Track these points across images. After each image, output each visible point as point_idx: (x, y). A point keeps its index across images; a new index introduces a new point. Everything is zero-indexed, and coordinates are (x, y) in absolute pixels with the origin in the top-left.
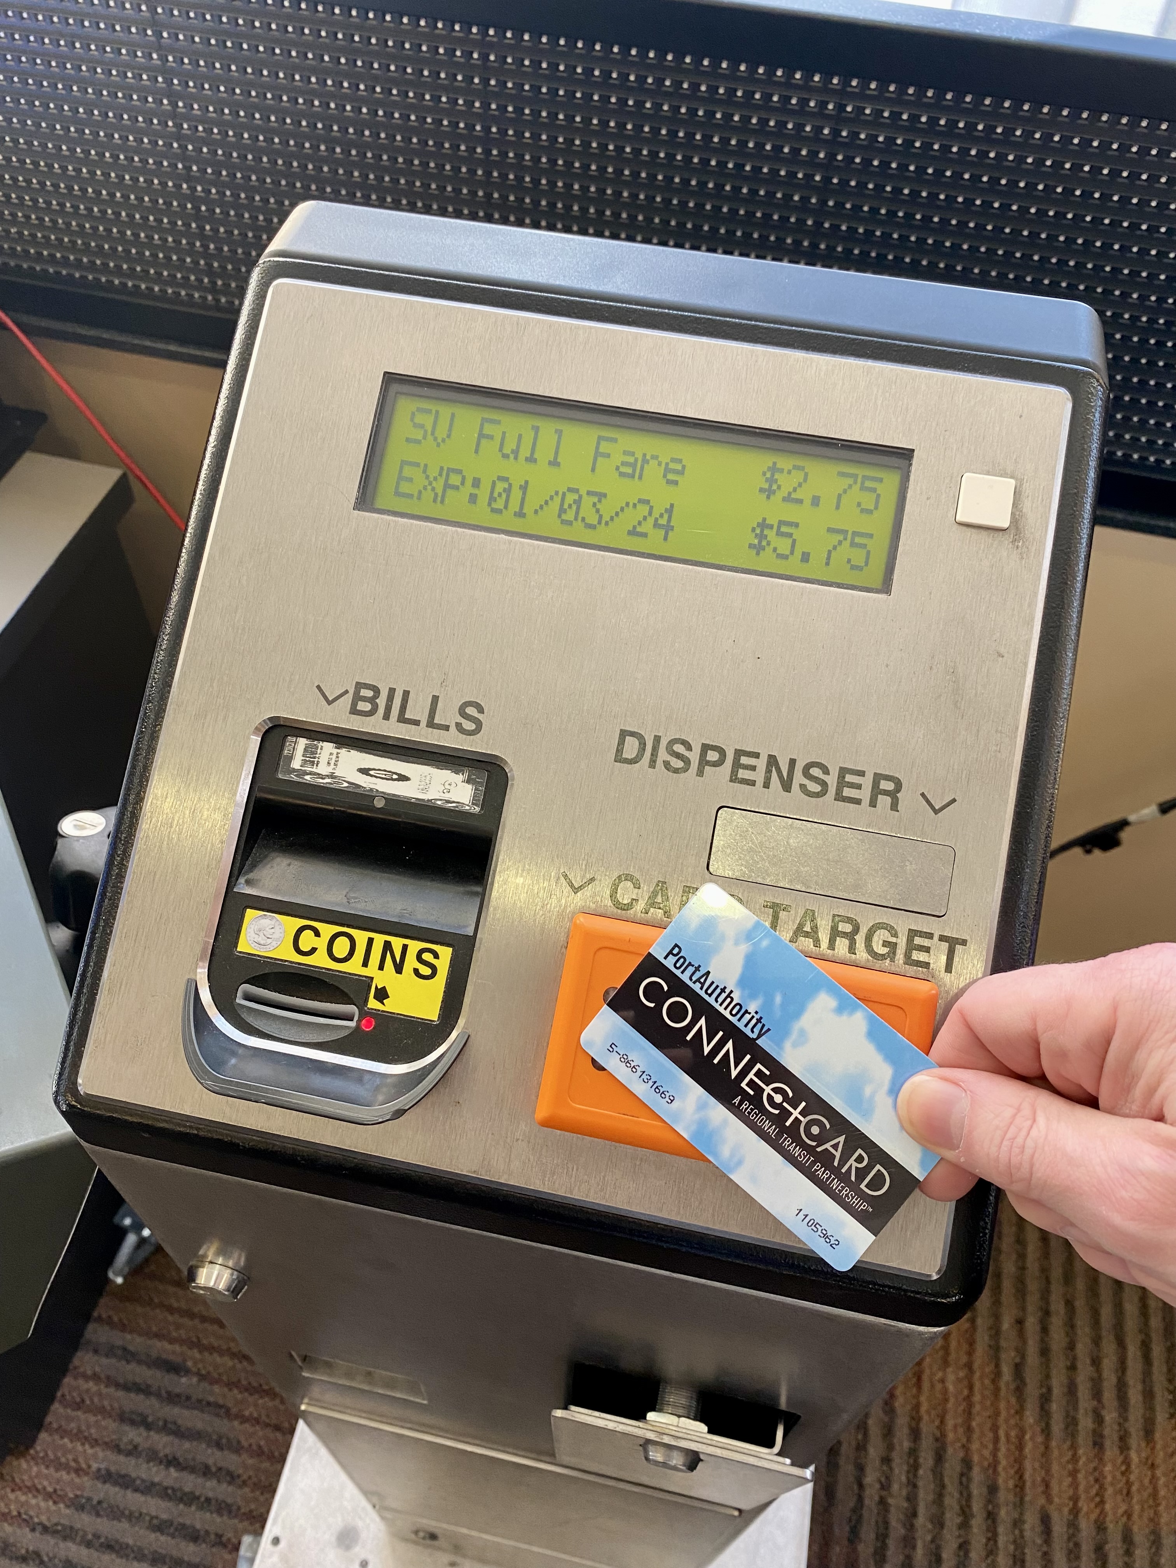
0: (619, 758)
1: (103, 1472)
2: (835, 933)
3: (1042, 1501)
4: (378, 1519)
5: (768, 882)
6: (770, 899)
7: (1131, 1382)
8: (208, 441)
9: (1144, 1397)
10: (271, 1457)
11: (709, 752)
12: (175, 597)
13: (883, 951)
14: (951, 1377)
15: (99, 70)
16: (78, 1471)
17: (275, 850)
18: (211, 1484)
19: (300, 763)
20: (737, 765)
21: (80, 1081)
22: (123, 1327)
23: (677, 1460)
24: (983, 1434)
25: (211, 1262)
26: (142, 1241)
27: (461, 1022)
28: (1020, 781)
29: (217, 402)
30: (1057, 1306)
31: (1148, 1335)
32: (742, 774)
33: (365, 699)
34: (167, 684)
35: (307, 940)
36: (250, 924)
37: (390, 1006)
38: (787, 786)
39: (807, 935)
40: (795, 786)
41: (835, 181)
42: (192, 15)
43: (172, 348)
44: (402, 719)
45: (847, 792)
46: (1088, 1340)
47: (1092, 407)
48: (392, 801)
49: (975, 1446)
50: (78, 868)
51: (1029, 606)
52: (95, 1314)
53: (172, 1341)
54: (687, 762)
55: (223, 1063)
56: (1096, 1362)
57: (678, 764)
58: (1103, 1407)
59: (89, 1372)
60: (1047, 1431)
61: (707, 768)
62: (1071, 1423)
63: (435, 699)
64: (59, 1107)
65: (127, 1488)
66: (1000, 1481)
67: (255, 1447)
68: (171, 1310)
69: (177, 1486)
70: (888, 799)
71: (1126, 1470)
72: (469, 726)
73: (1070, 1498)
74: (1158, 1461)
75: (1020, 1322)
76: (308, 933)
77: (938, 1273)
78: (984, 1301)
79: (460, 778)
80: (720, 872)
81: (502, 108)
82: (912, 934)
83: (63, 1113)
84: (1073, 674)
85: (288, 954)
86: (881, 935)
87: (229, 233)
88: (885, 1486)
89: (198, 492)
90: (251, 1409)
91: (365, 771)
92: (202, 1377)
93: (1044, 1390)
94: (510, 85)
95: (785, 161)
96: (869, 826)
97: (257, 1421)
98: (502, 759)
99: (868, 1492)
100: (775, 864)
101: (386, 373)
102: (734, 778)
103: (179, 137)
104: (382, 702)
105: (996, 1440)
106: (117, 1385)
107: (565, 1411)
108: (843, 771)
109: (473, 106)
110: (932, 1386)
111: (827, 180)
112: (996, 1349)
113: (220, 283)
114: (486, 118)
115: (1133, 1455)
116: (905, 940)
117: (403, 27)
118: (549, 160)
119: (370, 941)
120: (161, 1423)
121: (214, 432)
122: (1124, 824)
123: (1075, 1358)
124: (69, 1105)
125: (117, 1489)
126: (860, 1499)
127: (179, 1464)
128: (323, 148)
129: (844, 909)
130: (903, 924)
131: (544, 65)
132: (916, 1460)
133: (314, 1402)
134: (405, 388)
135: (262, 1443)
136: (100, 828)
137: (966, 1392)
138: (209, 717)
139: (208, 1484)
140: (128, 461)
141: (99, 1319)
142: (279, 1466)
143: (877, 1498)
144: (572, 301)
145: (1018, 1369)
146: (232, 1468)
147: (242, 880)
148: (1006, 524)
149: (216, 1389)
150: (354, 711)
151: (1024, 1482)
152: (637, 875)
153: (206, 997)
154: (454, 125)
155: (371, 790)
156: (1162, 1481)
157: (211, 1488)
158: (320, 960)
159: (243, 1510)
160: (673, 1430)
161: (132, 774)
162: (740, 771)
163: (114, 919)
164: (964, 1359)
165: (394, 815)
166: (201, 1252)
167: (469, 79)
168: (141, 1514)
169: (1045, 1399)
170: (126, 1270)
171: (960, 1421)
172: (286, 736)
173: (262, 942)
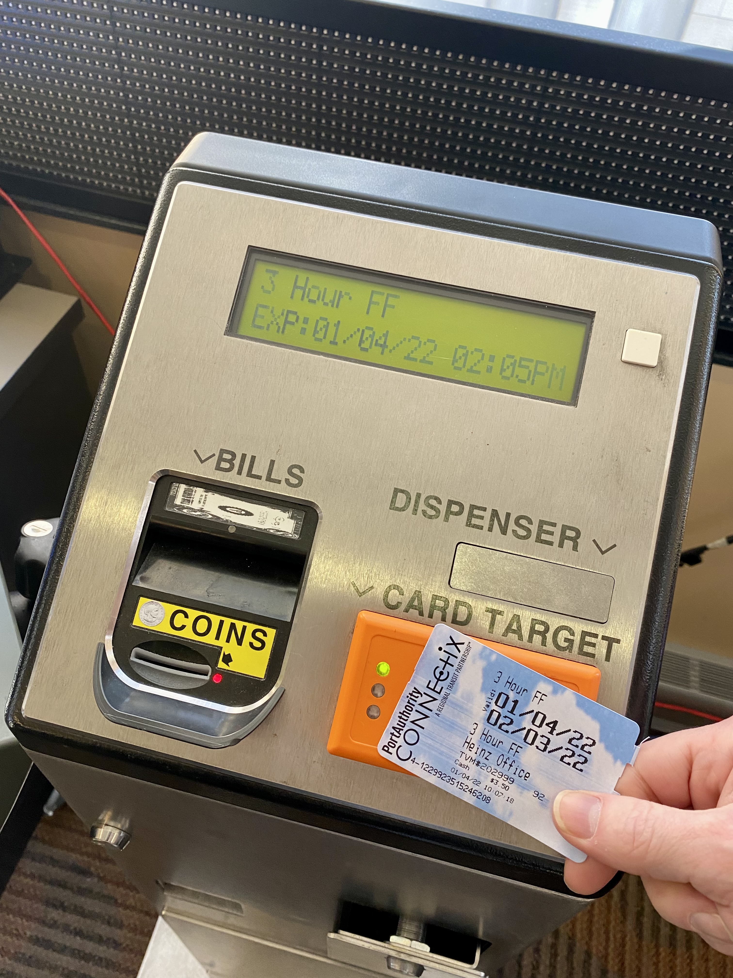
0: (393, 507)
1: (34, 938)
2: (533, 631)
5: (489, 594)
6: (490, 606)
8: (130, 285)
10: (142, 933)
11: (453, 505)
12: (103, 387)
13: (565, 645)
15: (75, 45)
16: (18, 936)
17: (162, 558)
18: (103, 948)
19: (181, 501)
20: (471, 515)
21: (23, 707)
23: (409, 969)
24: (599, 936)
27: (279, 682)
28: (659, 535)
29: (138, 260)
32: (474, 521)
33: (225, 460)
34: (95, 445)
35: (179, 620)
36: (142, 607)
37: (232, 667)
38: (504, 531)
39: (514, 632)
40: (509, 531)
41: (539, 135)
42: (136, 13)
44: (250, 475)
45: (544, 537)
47: (713, 289)
48: (240, 528)
49: (594, 943)
50: (33, 558)
51: (668, 418)
53: (82, 854)
54: (438, 511)
55: (120, 701)
57: (432, 512)
59: (28, 873)
60: (640, 936)
61: (451, 516)
62: (656, 930)
63: (272, 462)
64: (8, 724)
65: (49, 948)
66: (609, 966)
67: (132, 925)
69: (81, 948)
70: (571, 543)
71: (690, 962)
72: (294, 481)
74: (710, 957)
76: (180, 616)
79: (286, 515)
80: (458, 586)
81: (330, 80)
82: (584, 634)
83: (10, 728)
84: (695, 464)
85: (166, 629)
86: (564, 634)
87: (153, 151)
88: (535, 967)
89: (122, 318)
90: (131, 900)
91: (223, 508)
92: (101, 879)
93: (639, 909)
94: (335, 66)
95: (508, 121)
96: (557, 560)
97: (134, 908)
98: (315, 504)
99: (524, 971)
100: (494, 583)
101: (249, 246)
102: (469, 524)
103: (124, 89)
104: (237, 462)
105: (607, 940)
106: (46, 881)
107: (336, 935)
108: (542, 523)
109: (311, 78)
111: (534, 134)
113: (145, 182)
114: (319, 86)
116: (579, 638)
117: (269, 26)
118: (358, 114)
119: (222, 622)
120: (72, 907)
121: (134, 279)
122: (704, 549)
124: (15, 724)
125: (42, 949)
127: (84, 934)
129: (539, 616)
130: (578, 627)
131: (358, 54)
132: (556, 950)
133: (170, 909)
134: (263, 257)
135: (137, 923)
136: (48, 532)
138: (121, 468)
139: (101, 948)
140: (82, 291)
146: (116, 938)
147: (138, 577)
148: (655, 364)
149: (109, 886)
150: (218, 468)
151: (625, 968)
152: (402, 586)
153: (110, 654)
154: (299, 89)
155: (227, 521)
157: (102, 951)
158: (188, 634)
159: (122, 967)
160: (407, 949)
161: (69, 504)
162: (473, 519)
165: (241, 538)
166: (100, 818)
167: (310, 61)
168: (57, 966)
170: (55, 807)
171: (585, 926)
172: (172, 483)
173: (150, 620)
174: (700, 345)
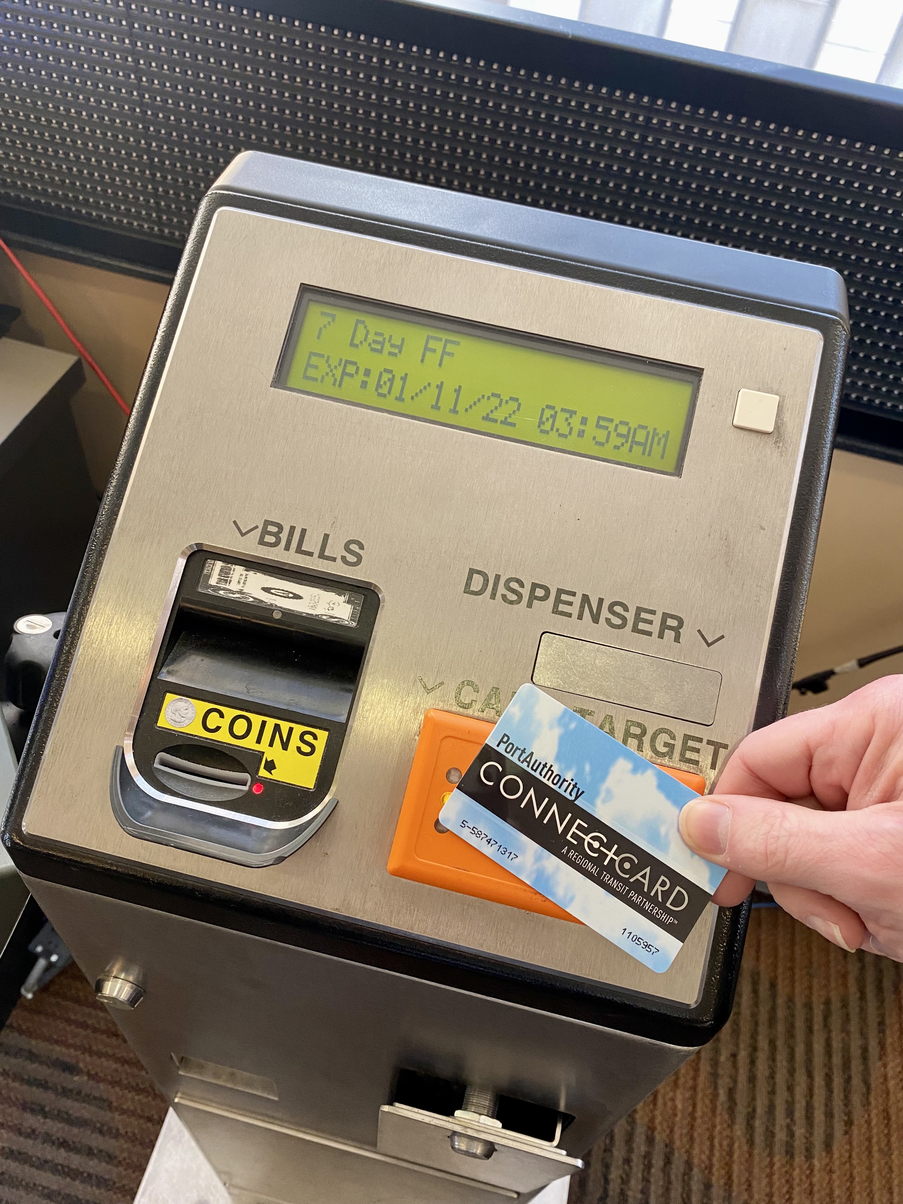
0: (468, 590)
1: (7, 1150)
2: (627, 735)
3: (745, 1196)
4: (226, 1195)
5: (578, 692)
6: (579, 706)
7: (816, 1105)
8: (159, 326)
9: (826, 1117)
11: (537, 589)
13: (665, 750)
14: (679, 1097)
15: (82, 48)
17: (191, 649)
18: (93, 1162)
19: (216, 580)
20: (558, 601)
21: (24, 823)
22: (29, 1034)
23: (479, 1149)
24: (702, 1143)
25: (115, 977)
26: (50, 966)
27: (333, 788)
28: (773, 625)
29: (168, 297)
30: (763, 1043)
31: (830, 1069)
32: (562, 607)
33: (270, 533)
34: (114, 513)
35: (213, 720)
36: (168, 705)
37: (276, 775)
38: (596, 619)
40: (602, 620)
41: (641, 174)
42: (158, 12)
43: (125, 265)
44: (299, 550)
45: (642, 626)
46: (784, 1071)
47: (838, 346)
48: (287, 613)
49: (696, 1151)
50: (28, 659)
51: (786, 492)
52: (8, 1022)
53: (69, 1046)
54: (520, 596)
55: (141, 814)
56: (790, 1089)
57: (513, 597)
58: (795, 1125)
60: (751, 1142)
61: (535, 602)
62: (770, 1134)
63: (326, 536)
64: (4, 844)
65: (25, 1163)
66: (714, 1179)
67: (130, 1134)
68: (69, 1021)
69: (66, 1163)
70: (673, 633)
71: (810, 1173)
72: (352, 559)
73: (767, 1195)
74: (835, 1167)
75: (734, 1056)
76: (214, 715)
77: (696, 1002)
78: (727, 1027)
79: (342, 599)
80: (541, 683)
81: (393, 101)
82: (687, 738)
83: (8, 849)
84: (816, 546)
85: (197, 730)
86: (664, 738)
88: (625, 1181)
90: (129, 1103)
91: (267, 590)
92: (91, 1077)
93: (750, 1110)
94: (399, 84)
95: (604, 156)
96: (656, 652)
97: (133, 1113)
98: (376, 586)
99: (611, 1186)
100: (583, 679)
101: (302, 284)
102: (555, 611)
103: (142, 105)
104: (284, 536)
105: (712, 1148)
106: (22, 1081)
107: (391, 1107)
108: (639, 610)
109: (370, 98)
110: (665, 1104)
111: (635, 173)
112: (715, 1076)
114: (380, 107)
115: (816, 1162)
116: (681, 742)
117: (320, 34)
118: (425, 143)
119: (264, 723)
120: (56, 1112)
122: (831, 673)
123: (774, 1084)
124: (13, 843)
125: (17, 1164)
126: (606, 1190)
127: (69, 1146)
128: (252, 120)
129: (635, 716)
130: (680, 730)
131: (427, 71)
132: (650, 1162)
133: (186, 1095)
134: (318, 297)
135: (136, 1131)
136: (47, 628)
137: (690, 1109)
138: (146, 541)
139: (91, 1163)
140: (82, 350)
141: (11, 1027)
142: (149, 1150)
143: (618, 1190)
144: (449, 240)
145: (731, 1092)
146: (111, 1151)
147: (164, 670)
148: (770, 429)
149: (102, 1086)
150: (262, 542)
151: (732, 1181)
152: (476, 682)
153: (130, 760)
154: (355, 111)
155: (272, 605)
156: (837, 1183)
157: (94, 1166)
158: (223, 737)
159: (117, 1185)
160: (475, 1125)
161: (82, 582)
162: (560, 605)
163: (60, 696)
164: (690, 1083)
165: (288, 626)
166: (107, 970)
167: (368, 77)
168: (35, 1185)
169: (751, 1116)
170: (36, 988)
171: (685, 1131)
172: (206, 559)
173: (178, 720)
174: (823, 410)
